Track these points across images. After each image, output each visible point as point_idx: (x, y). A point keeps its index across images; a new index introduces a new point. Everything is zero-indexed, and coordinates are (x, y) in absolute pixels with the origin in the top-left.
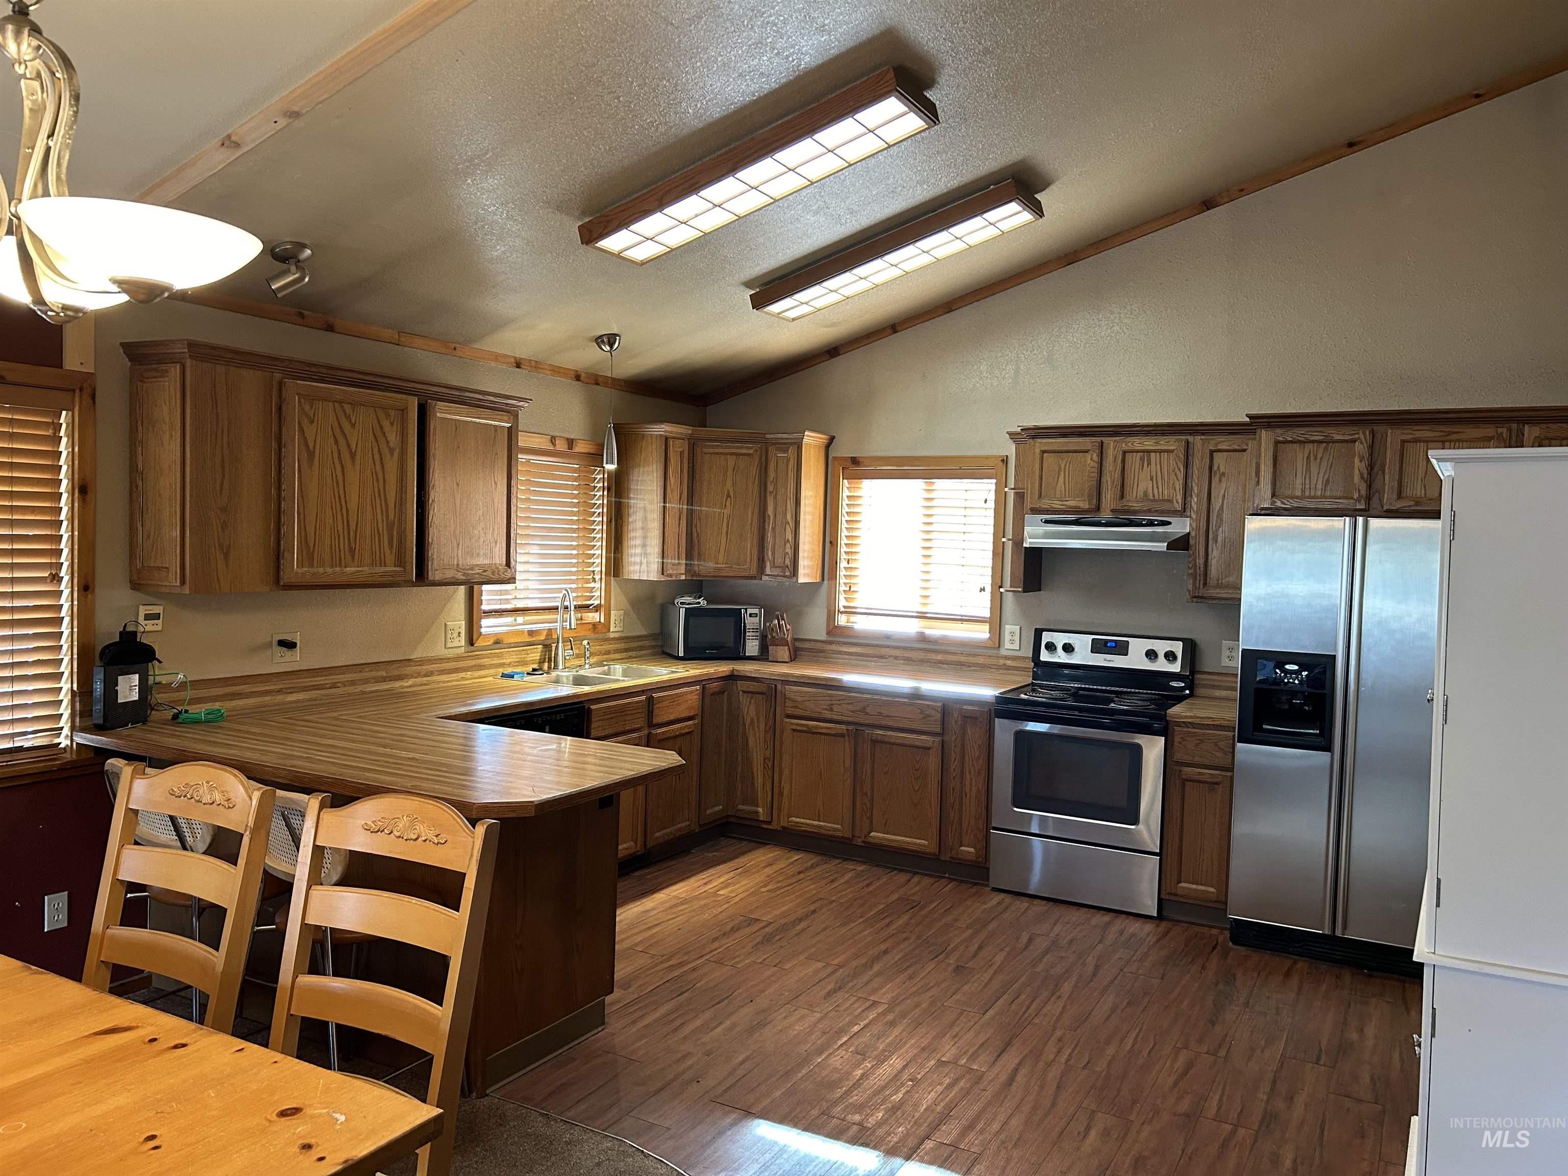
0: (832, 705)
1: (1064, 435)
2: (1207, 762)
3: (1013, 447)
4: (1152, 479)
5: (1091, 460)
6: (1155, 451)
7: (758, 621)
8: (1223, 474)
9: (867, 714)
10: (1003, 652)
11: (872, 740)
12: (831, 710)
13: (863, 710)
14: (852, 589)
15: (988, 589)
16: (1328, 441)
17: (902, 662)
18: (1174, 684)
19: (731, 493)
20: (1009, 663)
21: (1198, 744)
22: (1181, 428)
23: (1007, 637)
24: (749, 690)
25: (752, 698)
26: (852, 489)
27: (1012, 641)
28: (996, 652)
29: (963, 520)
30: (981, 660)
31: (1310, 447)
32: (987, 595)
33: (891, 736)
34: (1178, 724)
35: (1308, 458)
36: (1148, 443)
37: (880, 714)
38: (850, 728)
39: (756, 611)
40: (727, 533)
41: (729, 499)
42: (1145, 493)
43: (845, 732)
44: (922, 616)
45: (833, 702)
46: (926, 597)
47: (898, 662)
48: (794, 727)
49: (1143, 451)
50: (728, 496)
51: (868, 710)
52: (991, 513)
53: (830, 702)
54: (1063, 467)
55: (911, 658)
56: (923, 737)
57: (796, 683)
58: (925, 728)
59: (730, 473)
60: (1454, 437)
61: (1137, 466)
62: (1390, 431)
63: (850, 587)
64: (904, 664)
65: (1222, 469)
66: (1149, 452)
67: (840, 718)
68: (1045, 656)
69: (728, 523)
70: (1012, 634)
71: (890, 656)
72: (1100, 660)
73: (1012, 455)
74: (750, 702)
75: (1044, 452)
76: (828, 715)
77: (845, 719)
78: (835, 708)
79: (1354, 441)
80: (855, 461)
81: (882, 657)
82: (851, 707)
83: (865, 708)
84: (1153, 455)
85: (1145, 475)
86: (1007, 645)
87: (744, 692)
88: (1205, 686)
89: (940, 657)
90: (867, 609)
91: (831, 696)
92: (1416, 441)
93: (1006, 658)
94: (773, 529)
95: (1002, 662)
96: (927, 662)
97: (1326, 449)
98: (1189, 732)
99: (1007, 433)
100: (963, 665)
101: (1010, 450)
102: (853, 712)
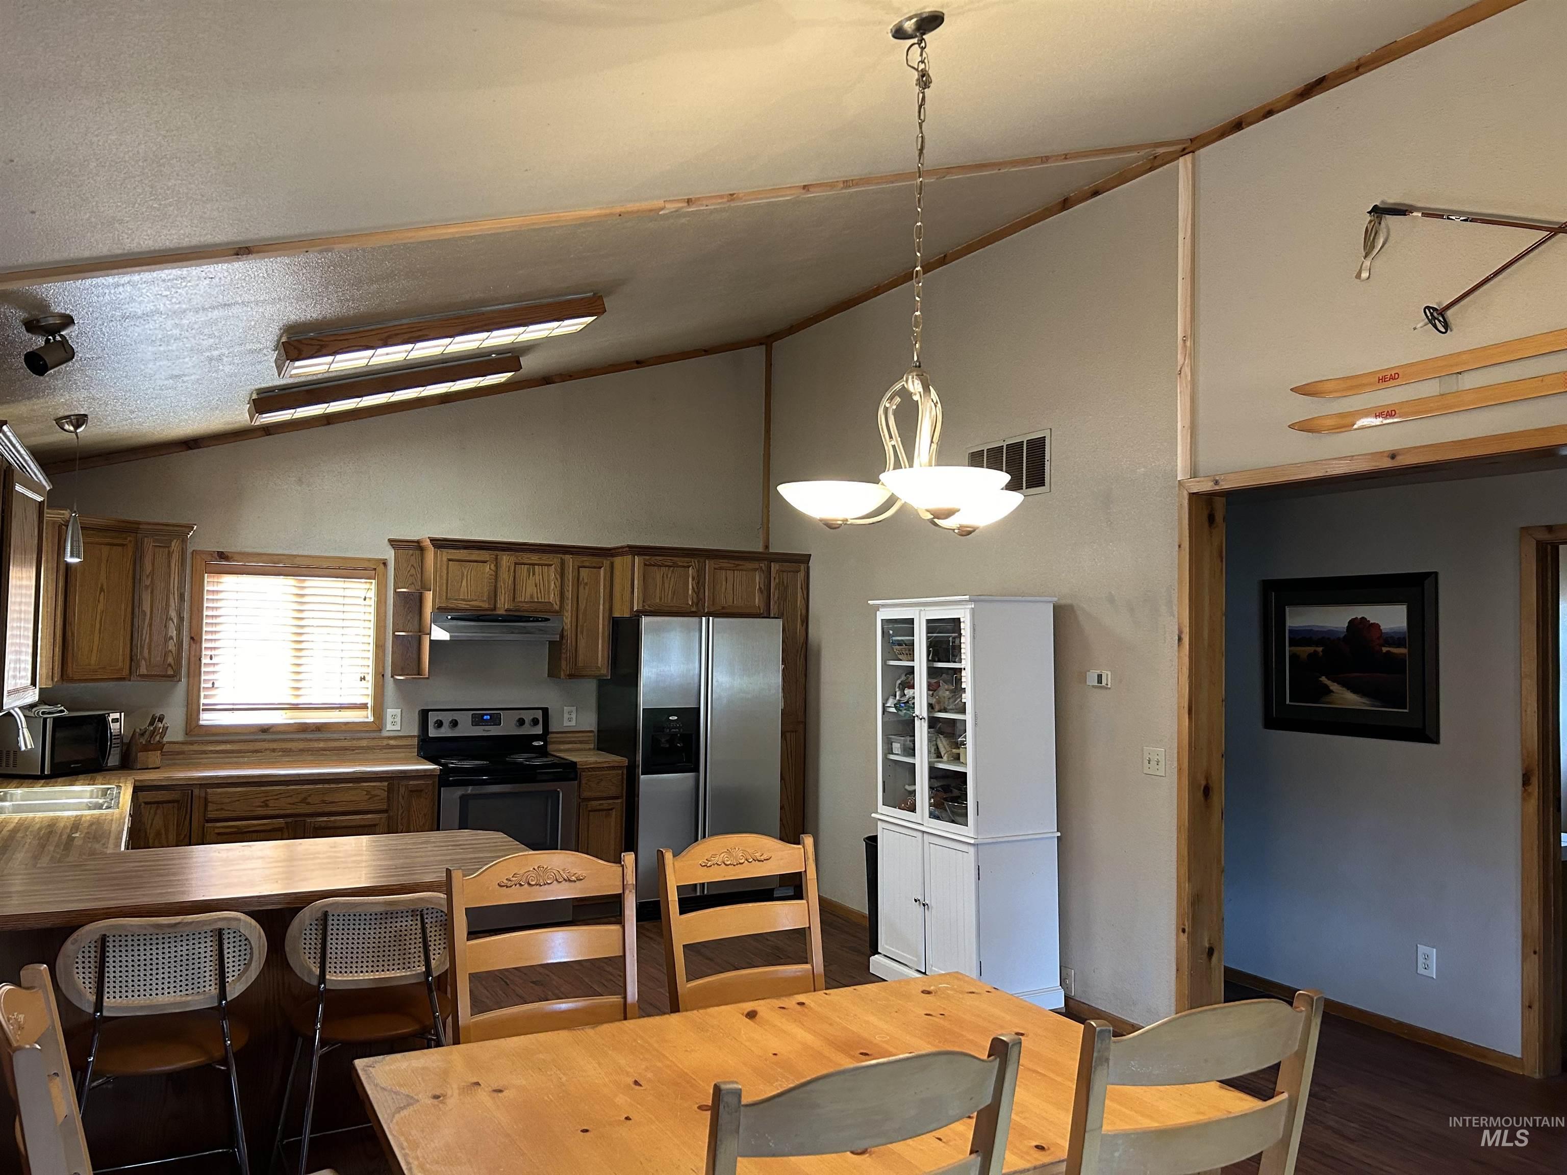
0: (267, 800)
1: (466, 548)
2: (605, 795)
3: (393, 552)
4: (536, 586)
5: (488, 568)
6: (538, 565)
7: (119, 727)
8: (586, 584)
9: (308, 804)
10: (385, 734)
11: (314, 827)
12: (267, 806)
13: (304, 801)
14: (216, 686)
15: (370, 678)
16: (675, 565)
17: (280, 753)
18: (535, 744)
19: (105, 587)
20: (392, 742)
21: (598, 783)
22: (556, 549)
23: (389, 719)
24: (156, 800)
25: (157, 809)
26: (215, 584)
27: (393, 723)
28: (378, 734)
29: (341, 615)
30: (364, 743)
31: (663, 569)
32: (369, 683)
33: (335, 821)
34: (584, 770)
35: (663, 577)
36: (534, 558)
37: (324, 802)
38: (289, 820)
39: (117, 715)
40: (100, 629)
41: (102, 593)
42: (532, 596)
43: (283, 825)
44: (295, 707)
45: (268, 798)
46: (298, 689)
47: (276, 754)
48: (217, 831)
49: (530, 564)
50: (102, 590)
51: (309, 800)
52: (372, 610)
53: (265, 799)
54: (465, 573)
55: (290, 749)
56: (369, 816)
57: (219, 785)
58: (372, 807)
59: (103, 566)
60: (740, 567)
61: (525, 574)
62: (707, 562)
63: (213, 684)
64: (284, 756)
65: (586, 581)
66: (534, 565)
67: (277, 812)
68: (433, 733)
69: (101, 619)
70: (394, 716)
71: (266, 750)
72: (479, 731)
73: (390, 558)
74: (156, 813)
75: (450, 560)
76: (261, 811)
77: (282, 812)
78: (271, 803)
79: (689, 567)
80: (222, 556)
81: (257, 751)
82: (289, 800)
83: (305, 798)
84: (536, 567)
85: (531, 581)
86: (389, 727)
87: (146, 803)
88: (554, 743)
89: (322, 745)
90: (233, 704)
91: (266, 792)
92: (721, 569)
93: (389, 738)
94: (150, 625)
95: (385, 742)
96: (308, 751)
97: (673, 571)
98: (592, 775)
99: (390, 541)
100: (347, 749)
101: (390, 554)
102: (293, 804)
